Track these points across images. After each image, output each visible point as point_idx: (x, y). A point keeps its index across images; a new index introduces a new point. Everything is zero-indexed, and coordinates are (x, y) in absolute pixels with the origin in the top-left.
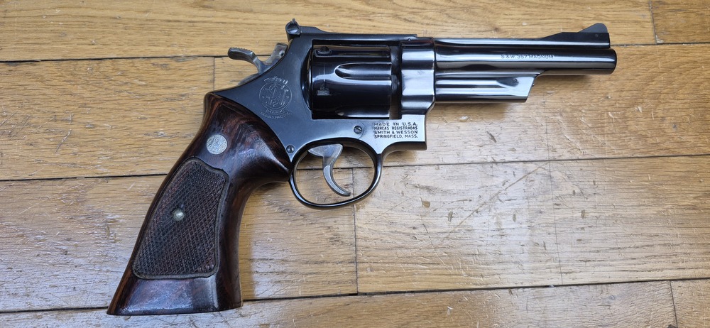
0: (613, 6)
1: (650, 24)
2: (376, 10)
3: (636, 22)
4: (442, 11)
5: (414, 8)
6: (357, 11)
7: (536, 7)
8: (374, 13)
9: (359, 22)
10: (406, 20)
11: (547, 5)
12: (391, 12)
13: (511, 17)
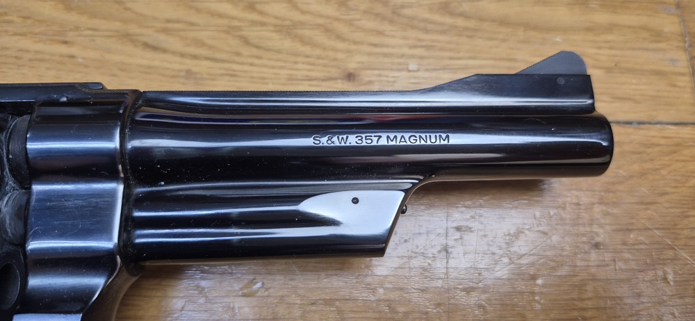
0: (610, 37)
1: (687, 79)
2: (83, 20)
3: (658, 73)
4: (229, 30)
5: (168, 21)
6: (41, 22)
7: (443, 32)
8: (77, 28)
9: (40, 47)
10: (147, 46)
11: (466, 29)
12: (117, 25)
13: (385, 50)
